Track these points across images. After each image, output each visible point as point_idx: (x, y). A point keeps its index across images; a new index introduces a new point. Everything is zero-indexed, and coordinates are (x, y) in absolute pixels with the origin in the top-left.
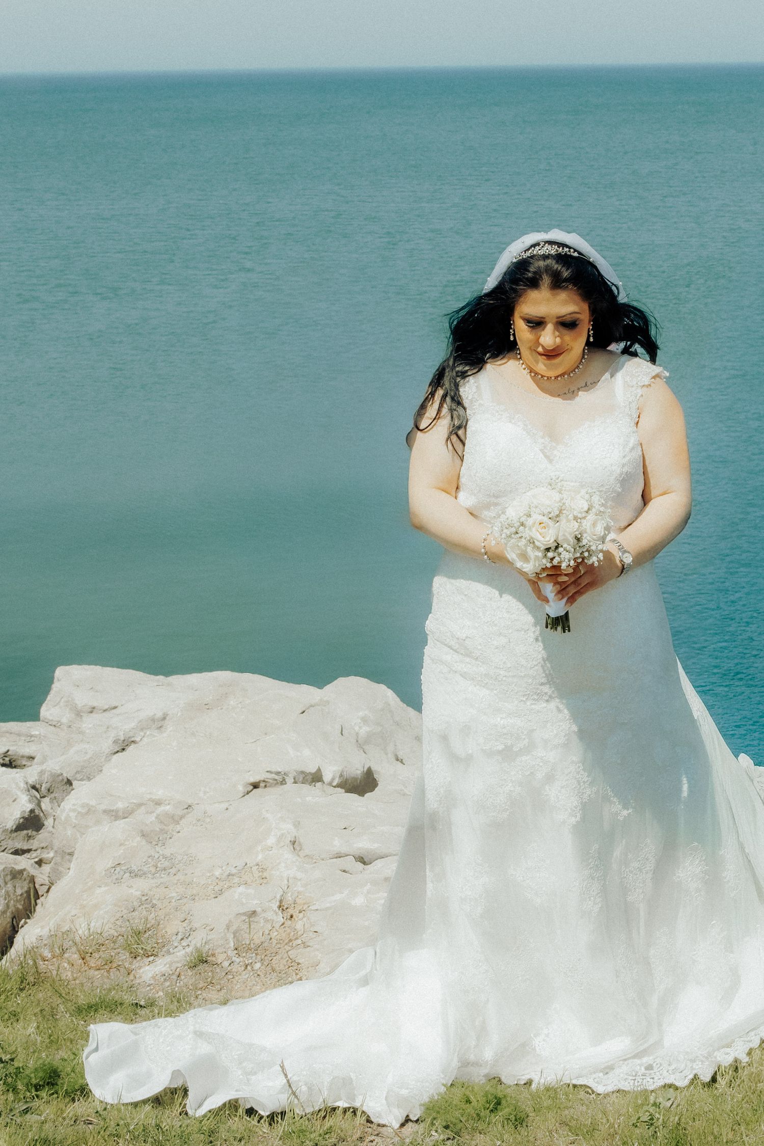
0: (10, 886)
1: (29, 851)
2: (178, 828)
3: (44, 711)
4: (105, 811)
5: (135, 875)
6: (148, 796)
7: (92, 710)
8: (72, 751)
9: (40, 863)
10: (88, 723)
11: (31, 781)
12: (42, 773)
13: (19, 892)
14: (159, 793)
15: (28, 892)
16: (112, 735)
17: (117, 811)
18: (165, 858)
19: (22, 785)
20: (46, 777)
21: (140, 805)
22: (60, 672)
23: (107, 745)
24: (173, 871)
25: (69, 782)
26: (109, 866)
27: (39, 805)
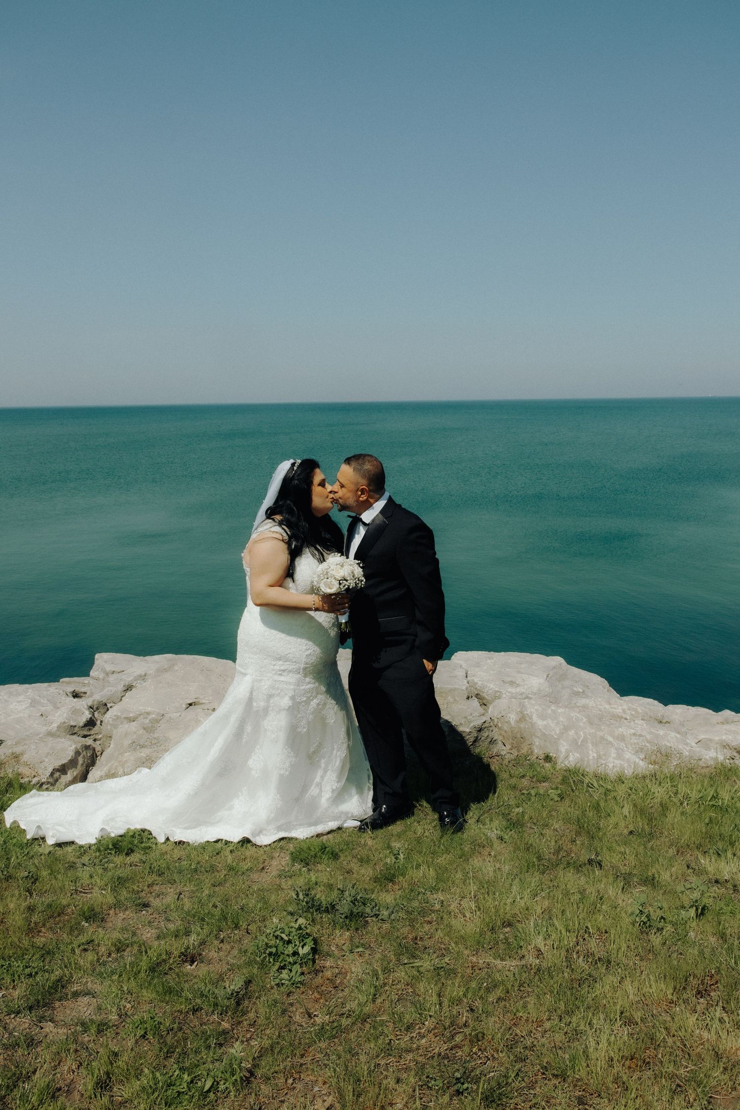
0: (84, 752)
1: (90, 735)
2: (159, 725)
3: (92, 673)
4: (125, 718)
5: (142, 747)
6: (143, 711)
7: (113, 672)
8: (106, 690)
9: (95, 740)
10: (112, 678)
11: (89, 704)
12: (94, 701)
13: (89, 755)
14: (149, 709)
15: (93, 755)
16: (123, 683)
17: (130, 717)
18: (155, 738)
19: (86, 707)
20: (95, 703)
21: (140, 715)
22: (97, 656)
23: (121, 687)
24: (159, 744)
25: (106, 705)
26: (130, 742)
27: (93, 715)
